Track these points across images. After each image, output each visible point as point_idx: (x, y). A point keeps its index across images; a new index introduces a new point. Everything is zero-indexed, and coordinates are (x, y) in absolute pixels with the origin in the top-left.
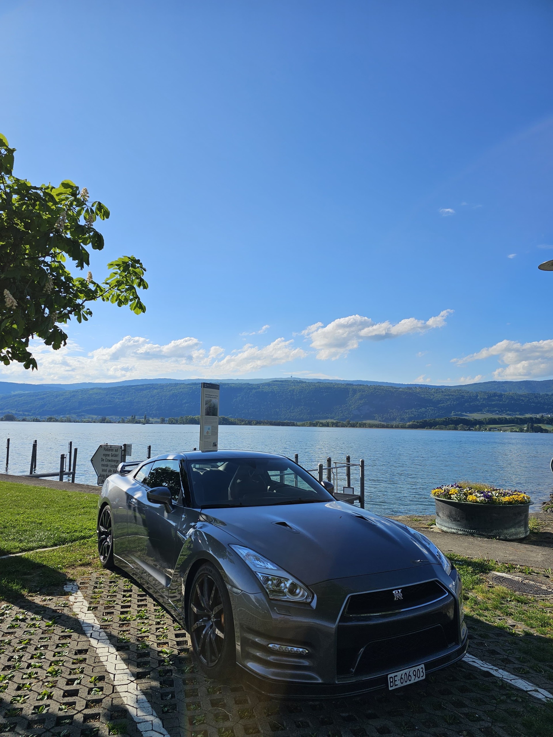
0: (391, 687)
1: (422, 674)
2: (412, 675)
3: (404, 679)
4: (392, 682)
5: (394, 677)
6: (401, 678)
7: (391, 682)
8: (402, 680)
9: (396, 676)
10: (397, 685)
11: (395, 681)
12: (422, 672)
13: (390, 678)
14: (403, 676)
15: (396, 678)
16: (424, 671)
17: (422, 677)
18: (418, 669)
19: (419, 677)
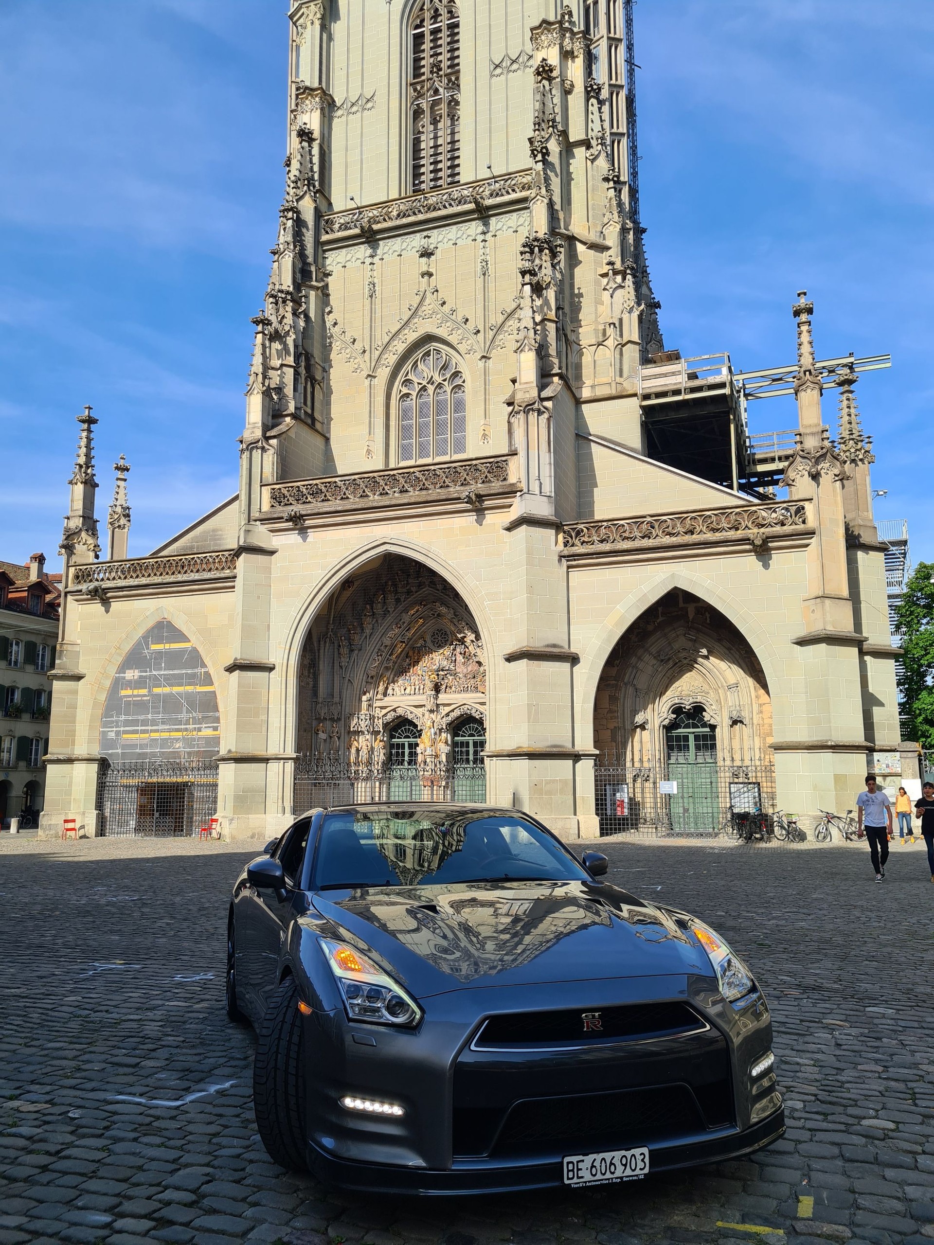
0: (568, 1179)
1: (640, 1165)
2: (618, 1163)
3: (598, 1168)
4: (573, 1170)
5: (578, 1162)
6: (593, 1166)
7: (568, 1171)
8: (594, 1170)
9: (583, 1161)
10: (582, 1177)
11: (578, 1170)
12: (643, 1160)
13: (568, 1163)
14: (597, 1164)
15: (581, 1165)
16: (647, 1160)
17: (641, 1169)
18: (633, 1155)
19: (633, 1168)
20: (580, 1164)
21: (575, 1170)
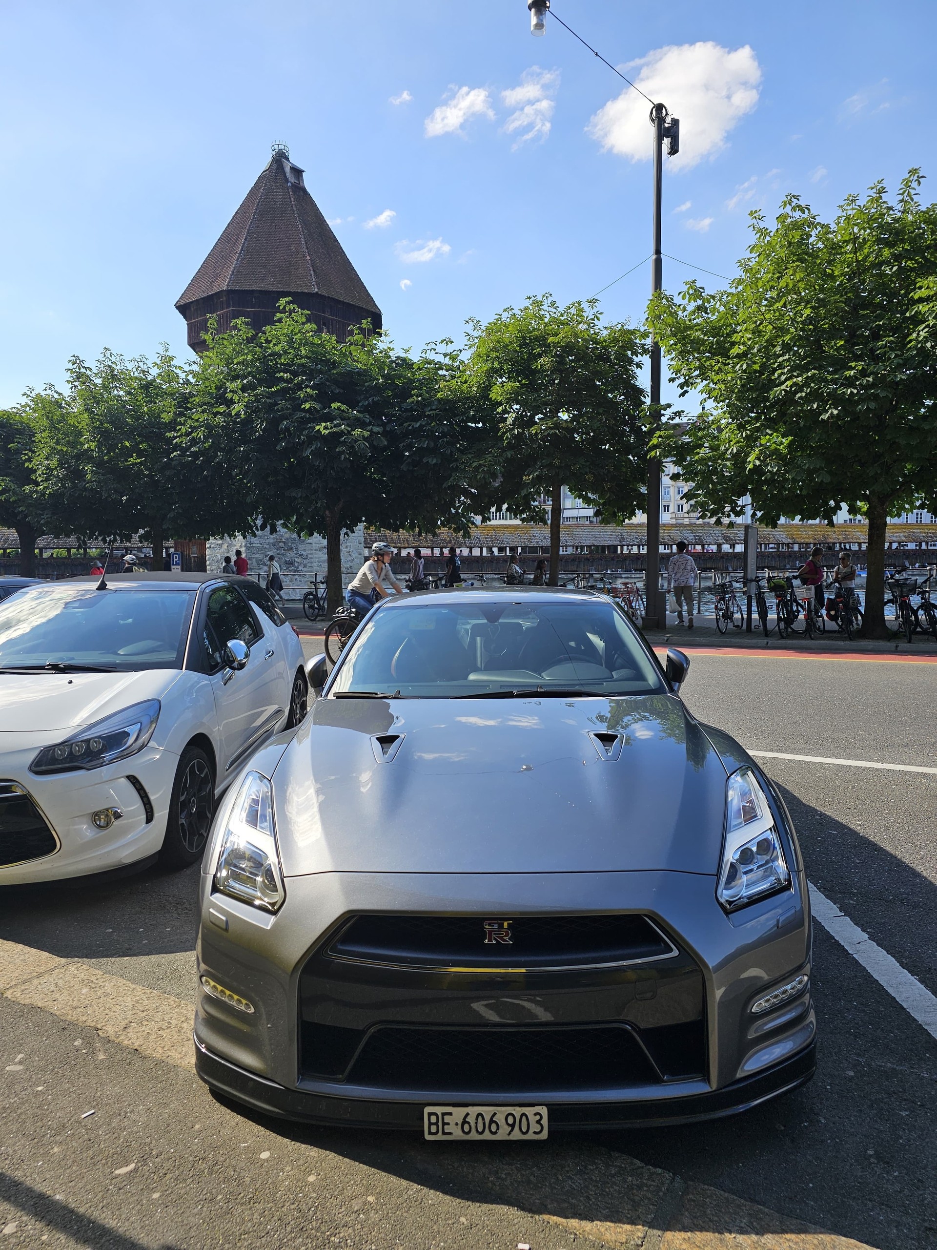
0: (430, 1133)
1: (535, 1127)
2: (501, 1122)
3: (473, 1124)
4: (436, 1124)
5: (444, 1114)
6: (465, 1122)
7: (430, 1124)
8: (466, 1126)
9: (451, 1114)
10: (450, 1134)
11: (446, 1124)
12: (538, 1122)
13: (430, 1114)
14: (471, 1119)
15: (447, 1119)
16: (545, 1122)
17: (535, 1133)
18: (523, 1114)
19: (524, 1130)
20: (446, 1117)
21: (440, 1124)
